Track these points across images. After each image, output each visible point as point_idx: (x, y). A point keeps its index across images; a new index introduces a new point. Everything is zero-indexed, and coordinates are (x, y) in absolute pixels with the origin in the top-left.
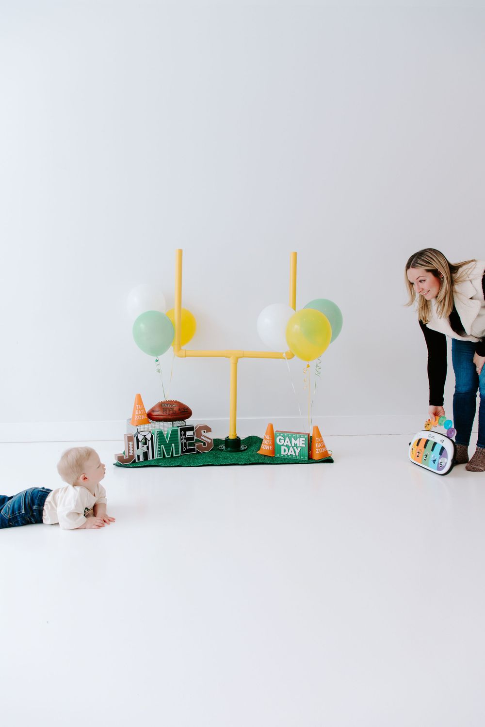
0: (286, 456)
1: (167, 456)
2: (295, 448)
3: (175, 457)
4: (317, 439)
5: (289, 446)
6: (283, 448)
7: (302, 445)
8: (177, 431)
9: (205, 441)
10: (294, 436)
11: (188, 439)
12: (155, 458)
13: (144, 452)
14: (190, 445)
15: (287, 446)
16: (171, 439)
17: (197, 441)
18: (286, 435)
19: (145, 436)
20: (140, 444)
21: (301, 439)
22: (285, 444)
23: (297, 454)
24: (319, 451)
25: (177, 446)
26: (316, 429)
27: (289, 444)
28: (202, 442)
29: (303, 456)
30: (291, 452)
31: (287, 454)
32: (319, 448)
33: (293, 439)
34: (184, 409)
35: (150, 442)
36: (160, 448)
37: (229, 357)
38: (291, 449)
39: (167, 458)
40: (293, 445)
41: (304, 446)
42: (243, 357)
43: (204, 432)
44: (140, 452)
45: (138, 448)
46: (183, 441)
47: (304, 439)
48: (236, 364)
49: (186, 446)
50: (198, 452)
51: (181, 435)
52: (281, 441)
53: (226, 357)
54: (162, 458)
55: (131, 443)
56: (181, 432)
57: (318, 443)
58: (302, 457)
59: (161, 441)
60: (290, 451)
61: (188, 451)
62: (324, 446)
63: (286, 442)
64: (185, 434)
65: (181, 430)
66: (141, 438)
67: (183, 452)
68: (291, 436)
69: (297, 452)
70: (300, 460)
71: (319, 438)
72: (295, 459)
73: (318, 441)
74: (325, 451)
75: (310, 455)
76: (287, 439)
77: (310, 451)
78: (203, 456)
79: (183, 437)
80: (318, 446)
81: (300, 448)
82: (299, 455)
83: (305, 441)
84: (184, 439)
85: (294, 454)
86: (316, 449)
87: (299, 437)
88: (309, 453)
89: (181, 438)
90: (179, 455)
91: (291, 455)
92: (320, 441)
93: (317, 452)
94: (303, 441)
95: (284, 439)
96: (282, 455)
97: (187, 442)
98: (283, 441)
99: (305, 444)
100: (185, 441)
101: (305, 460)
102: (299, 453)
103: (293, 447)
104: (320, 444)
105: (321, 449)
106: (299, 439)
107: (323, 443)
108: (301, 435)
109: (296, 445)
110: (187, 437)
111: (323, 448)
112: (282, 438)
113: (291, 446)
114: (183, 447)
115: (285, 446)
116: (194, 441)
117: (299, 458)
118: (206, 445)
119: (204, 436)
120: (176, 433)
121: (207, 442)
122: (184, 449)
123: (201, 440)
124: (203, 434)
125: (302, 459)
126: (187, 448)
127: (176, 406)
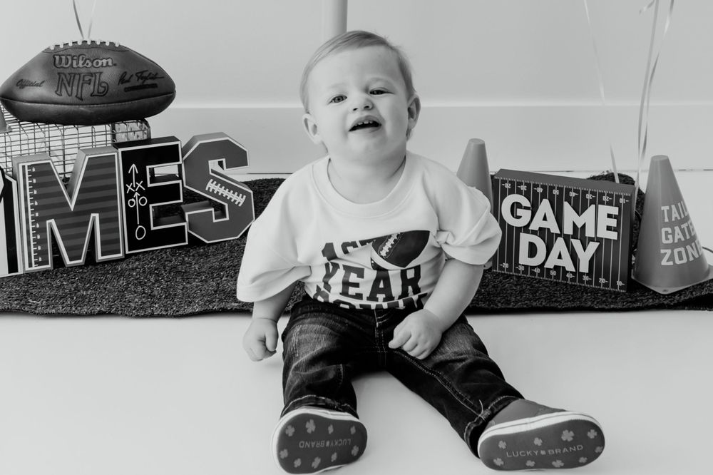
0: (537, 271)
1: (68, 262)
2: (576, 243)
3: (103, 263)
4: (665, 208)
5: (551, 235)
6: (525, 239)
7: (603, 234)
8: (109, 162)
9: (224, 199)
10: (572, 194)
11: (154, 195)
12: (21, 271)
15: (542, 232)
16: (89, 196)
17: (191, 198)
18: (540, 190)
21: (604, 210)
22: (534, 227)
23: (584, 268)
24: (671, 258)
25: (109, 221)
26: (663, 168)
27: (555, 230)
28: (212, 204)
29: (606, 277)
30: (559, 257)
31: (541, 266)
32: (672, 246)
34: (140, 76)
36: (42, 230)
38: (560, 242)
39: (72, 267)
40: (568, 230)
43: (220, 164)
46: (136, 201)
47: (615, 210)
49: (145, 221)
51: (128, 179)
52: (520, 212)
56: (126, 167)
57: (671, 225)
58: (602, 280)
59: (48, 201)
60: (554, 253)
62: (691, 240)
63: (539, 215)
64: (141, 176)
65: (129, 159)
67: (133, 244)
68: (560, 197)
69: (585, 257)
70: (594, 292)
71: (673, 207)
72: (571, 286)
73: (670, 216)
74: (697, 256)
75: (637, 276)
76: (545, 206)
77: (633, 258)
78: (212, 259)
79: (137, 186)
80: (670, 237)
81: (597, 244)
82: (590, 274)
83: (616, 217)
84: (137, 194)
85: (570, 267)
86: (663, 251)
87: (593, 202)
88: (630, 266)
89: (126, 189)
90: (120, 255)
91: (556, 268)
92: (676, 218)
93: (664, 262)
94: (609, 216)
95: (532, 205)
96: (521, 268)
97: (151, 206)
98: (529, 212)
99: (615, 229)
100: (143, 201)
101: (617, 294)
102: (591, 262)
103: (567, 239)
104: (677, 229)
105: (682, 249)
106: (593, 206)
107: (688, 227)
108: (602, 195)
109: (579, 232)
110: (149, 185)
111: (688, 247)
112: (525, 202)
113: (558, 235)
114: (137, 226)
115: (534, 232)
116: (181, 201)
117: (589, 282)
118: (225, 216)
119: (219, 181)
120: (107, 171)
121: (229, 202)
122: (141, 233)
123: (206, 198)
124: (213, 172)
125: (602, 287)
126: (152, 228)
127: (110, 64)
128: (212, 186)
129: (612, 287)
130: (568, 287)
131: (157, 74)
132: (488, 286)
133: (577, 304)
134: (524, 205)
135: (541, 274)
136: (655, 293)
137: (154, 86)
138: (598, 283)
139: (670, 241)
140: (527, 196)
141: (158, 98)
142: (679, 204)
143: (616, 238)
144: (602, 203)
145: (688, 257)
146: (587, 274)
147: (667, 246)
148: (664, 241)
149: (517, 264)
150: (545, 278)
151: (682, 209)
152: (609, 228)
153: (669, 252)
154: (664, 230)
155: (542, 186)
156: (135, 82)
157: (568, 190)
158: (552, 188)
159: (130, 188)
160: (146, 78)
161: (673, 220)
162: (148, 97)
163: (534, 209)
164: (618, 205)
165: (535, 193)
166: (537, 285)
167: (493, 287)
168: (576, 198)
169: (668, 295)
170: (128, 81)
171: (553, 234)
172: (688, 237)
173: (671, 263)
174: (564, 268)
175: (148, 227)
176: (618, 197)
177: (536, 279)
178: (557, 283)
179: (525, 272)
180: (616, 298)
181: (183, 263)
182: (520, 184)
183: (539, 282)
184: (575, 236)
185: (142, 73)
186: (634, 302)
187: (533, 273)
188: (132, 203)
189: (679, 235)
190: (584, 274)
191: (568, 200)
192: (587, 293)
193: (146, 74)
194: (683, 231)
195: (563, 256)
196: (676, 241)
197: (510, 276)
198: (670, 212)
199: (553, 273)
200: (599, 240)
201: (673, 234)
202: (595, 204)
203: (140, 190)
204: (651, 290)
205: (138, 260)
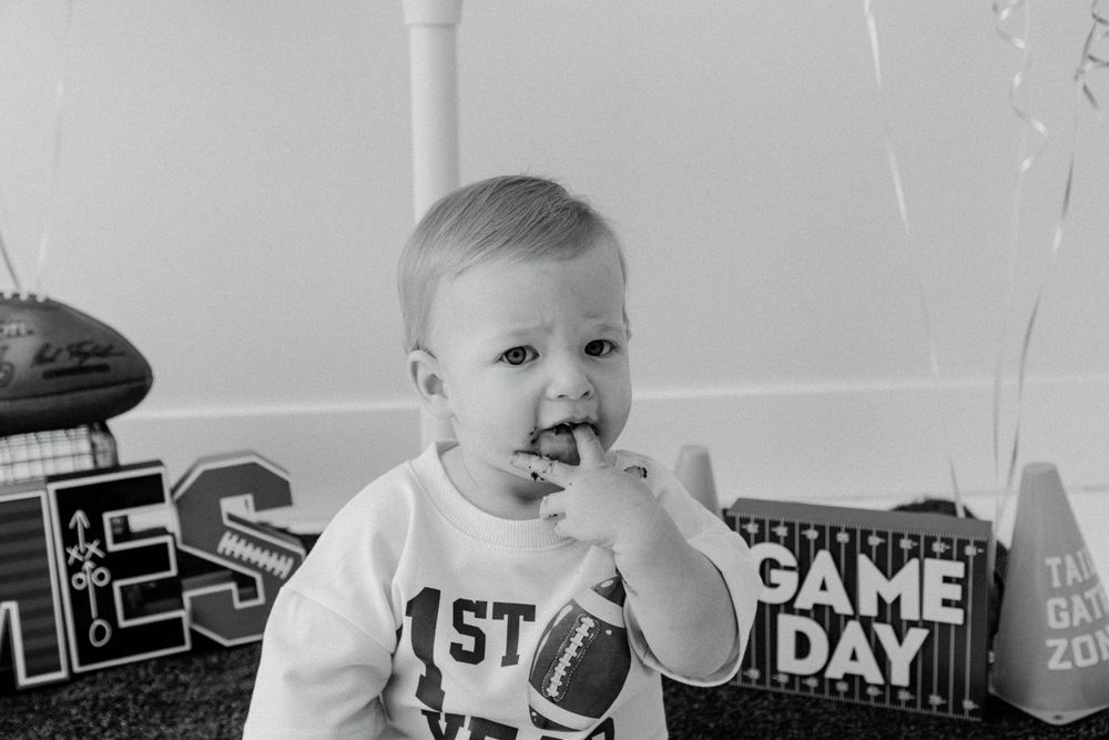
0: (812, 683)
2: (885, 632)
4: (1053, 562)
5: (835, 618)
6: (788, 626)
7: (936, 613)
8: (31, 509)
9: (255, 565)
10: (874, 541)
11: (119, 565)
14: (140, 601)
15: (819, 613)
17: (193, 567)
18: (812, 534)
21: (936, 568)
22: (804, 602)
23: (900, 676)
24: (1068, 655)
25: (37, 617)
26: (1045, 489)
27: (843, 607)
28: (227, 575)
29: (943, 693)
30: (852, 658)
31: (820, 675)
32: (1070, 633)
33: (864, 566)
34: (77, 350)
38: (853, 627)
40: (868, 607)
46: (89, 578)
47: (956, 569)
48: (447, 28)
49: (107, 611)
50: (203, 645)
51: (69, 538)
52: (775, 575)
56: (65, 516)
57: (1066, 592)
58: (935, 700)
60: (843, 650)
61: (126, 642)
62: (1104, 620)
63: (813, 580)
64: (95, 532)
65: (68, 502)
67: (87, 654)
68: (851, 547)
69: (902, 656)
70: (921, 721)
71: (1069, 560)
72: (879, 711)
73: (1063, 579)
75: (999, 687)
76: (823, 564)
79: (87, 550)
80: (1065, 615)
81: (924, 633)
82: (911, 688)
83: (958, 581)
84: (88, 565)
85: (873, 676)
86: (1050, 643)
87: (914, 553)
89: (67, 556)
90: (62, 675)
91: (848, 678)
92: (1075, 580)
93: (1054, 664)
94: (947, 580)
95: (800, 562)
96: (783, 679)
97: (117, 585)
98: (794, 576)
99: (958, 605)
100: (101, 577)
101: (967, 724)
102: (913, 665)
103: (866, 623)
104: (1077, 600)
105: (1088, 639)
106: (914, 563)
107: (1098, 597)
108: (930, 540)
109: (889, 611)
110: (112, 547)
111: (1099, 634)
112: (786, 557)
113: (848, 618)
114: (92, 621)
115: (804, 613)
116: (173, 572)
117: (911, 703)
118: (255, 595)
119: (241, 535)
120: (30, 525)
121: (263, 570)
122: (100, 631)
123: (224, 568)
124: (232, 518)
125: (935, 712)
126: (123, 624)
127: (23, 331)
128: (228, 544)
129: (954, 712)
130: (873, 714)
131: (110, 347)
132: (721, 715)
134: (783, 563)
135: (820, 689)
136: (1038, 722)
137: (103, 368)
138: (926, 704)
139: (1065, 624)
140: (789, 544)
141: (113, 390)
142: (1079, 554)
143: (959, 621)
144: (932, 555)
145: (1099, 655)
146: (907, 689)
147: (1058, 634)
148: (1053, 624)
149: (775, 671)
150: (827, 695)
151: (1084, 563)
152: (946, 603)
153: (1062, 644)
154: (1051, 603)
155: (817, 528)
156: (65, 361)
157: (866, 534)
158: (835, 530)
159: (74, 553)
160: (86, 355)
161: (1070, 582)
162: (92, 387)
163: (803, 569)
164: (962, 558)
165: (804, 541)
166: (813, 711)
167: (731, 716)
168: (882, 548)
169: (1064, 726)
170: (51, 360)
171: (839, 615)
172: (1098, 616)
173: (1067, 665)
174: (862, 678)
175: (113, 621)
176: (963, 544)
177: (810, 699)
178: (850, 706)
179: (790, 685)
180: (964, 733)
181: (174, 684)
182: (775, 524)
183: (817, 703)
184: (881, 619)
185: (81, 345)
187: (805, 688)
188: (80, 581)
189: (1081, 612)
190: (899, 687)
191: (867, 550)
192: (908, 725)
193: (88, 348)
194: (1088, 603)
195: (859, 655)
196: (1076, 623)
197: (763, 694)
198: (1062, 568)
199: (842, 687)
200: (928, 625)
201: (1070, 609)
202: (917, 556)
203: (94, 558)
204: (1028, 717)
205: (92, 683)
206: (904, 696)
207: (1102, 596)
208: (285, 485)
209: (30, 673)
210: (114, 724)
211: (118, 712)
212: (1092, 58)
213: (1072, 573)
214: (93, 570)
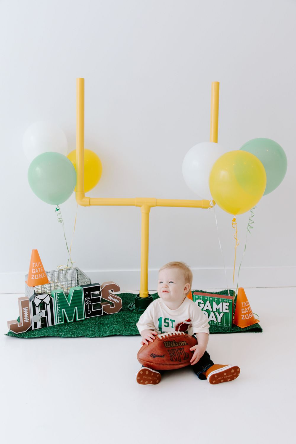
1: (68, 321)
2: (217, 314)
3: (79, 321)
4: (242, 303)
7: (225, 311)
8: (79, 292)
9: (113, 301)
10: (216, 299)
11: (93, 301)
12: (55, 324)
13: (41, 318)
14: (96, 307)
15: (207, 310)
16: (74, 302)
18: (206, 298)
19: (42, 300)
20: (37, 309)
21: (225, 304)
22: (205, 309)
23: (219, 320)
24: (244, 317)
25: (80, 309)
26: (242, 291)
27: (211, 310)
28: (109, 303)
29: (226, 323)
32: (245, 314)
33: (214, 303)
35: (49, 307)
36: (61, 312)
37: (140, 206)
38: (212, 313)
39: (70, 323)
40: (215, 310)
41: (227, 311)
42: (156, 206)
43: (112, 291)
44: (37, 319)
45: (35, 313)
46: (88, 303)
47: (228, 304)
48: (148, 213)
50: (105, 314)
51: (85, 296)
52: (200, 305)
53: (136, 206)
54: (62, 324)
55: (26, 309)
56: (85, 293)
57: (244, 308)
58: (225, 324)
59: (62, 304)
60: (211, 317)
61: (94, 313)
62: (250, 312)
63: (206, 306)
64: (89, 295)
65: (85, 290)
66: (37, 302)
67: (87, 315)
68: (212, 300)
69: (219, 318)
70: (222, 327)
71: (245, 303)
72: (216, 326)
73: (244, 306)
74: (252, 317)
75: (234, 322)
76: (208, 303)
77: (234, 317)
78: (110, 319)
79: (88, 298)
80: (244, 311)
82: (221, 322)
83: (228, 306)
84: (88, 301)
85: (215, 320)
86: (242, 315)
88: (233, 320)
89: (85, 299)
90: (84, 319)
91: (211, 321)
93: (242, 319)
94: (226, 306)
97: (92, 304)
98: (203, 305)
99: (228, 310)
100: (90, 303)
101: (229, 328)
102: (221, 319)
103: (214, 312)
104: (246, 309)
105: (248, 315)
106: (222, 303)
107: (249, 308)
108: (224, 300)
109: (218, 310)
110: (92, 298)
111: (249, 314)
112: (202, 302)
113: (212, 311)
114: (88, 310)
115: (205, 310)
116: (101, 302)
117: (221, 325)
118: (113, 306)
119: (112, 296)
120: (79, 294)
121: (115, 302)
122: (89, 312)
123: (108, 301)
124: (110, 293)
125: (224, 326)
126: (93, 311)
128: (109, 297)
129: (227, 326)
133: (217, 331)
136: (240, 327)
139: (244, 313)
140: (203, 299)
142: (247, 301)
144: (224, 302)
145: (249, 317)
148: (242, 313)
151: (247, 303)
152: (226, 309)
153: (244, 316)
154: (242, 309)
157: (214, 298)
158: (210, 298)
159: (86, 299)
163: (205, 304)
164: (229, 302)
165: (205, 299)
168: (217, 300)
169: (243, 328)
172: (249, 311)
173: (244, 319)
174: (213, 321)
175: (91, 310)
176: (229, 300)
180: (228, 329)
181: (102, 321)
182: (200, 296)
184: (216, 311)
186: (233, 331)
188: (87, 303)
189: (246, 311)
190: (219, 322)
191: (214, 301)
192: (220, 328)
194: (248, 309)
195: (213, 317)
198: (244, 304)
200: (223, 313)
201: (245, 310)
202: (222, 302)
203: (89, 300)
204: (238, 327)
205: (89, 320)
206: (220, 324)
207: (250, 308)
208: (119, 288)
209: (78, 319)
210: (95, 326)
211: (95, 325)
212: (249, 226)
213: (245, 305)
214: (89, 302)
